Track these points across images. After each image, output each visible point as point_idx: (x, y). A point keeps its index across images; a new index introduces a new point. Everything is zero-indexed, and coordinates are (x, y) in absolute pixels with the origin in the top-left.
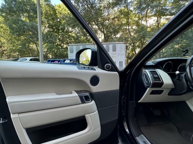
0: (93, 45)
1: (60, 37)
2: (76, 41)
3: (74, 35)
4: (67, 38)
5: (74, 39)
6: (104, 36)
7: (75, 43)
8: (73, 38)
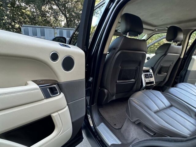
0: (53, 29)
1: (8, 12)
2: (31, 21)
3: (28, 13)
4: (19, 15)
5: (30, 18)
6: (67, 20)
7: (31, 25)
8: (27, 17)
